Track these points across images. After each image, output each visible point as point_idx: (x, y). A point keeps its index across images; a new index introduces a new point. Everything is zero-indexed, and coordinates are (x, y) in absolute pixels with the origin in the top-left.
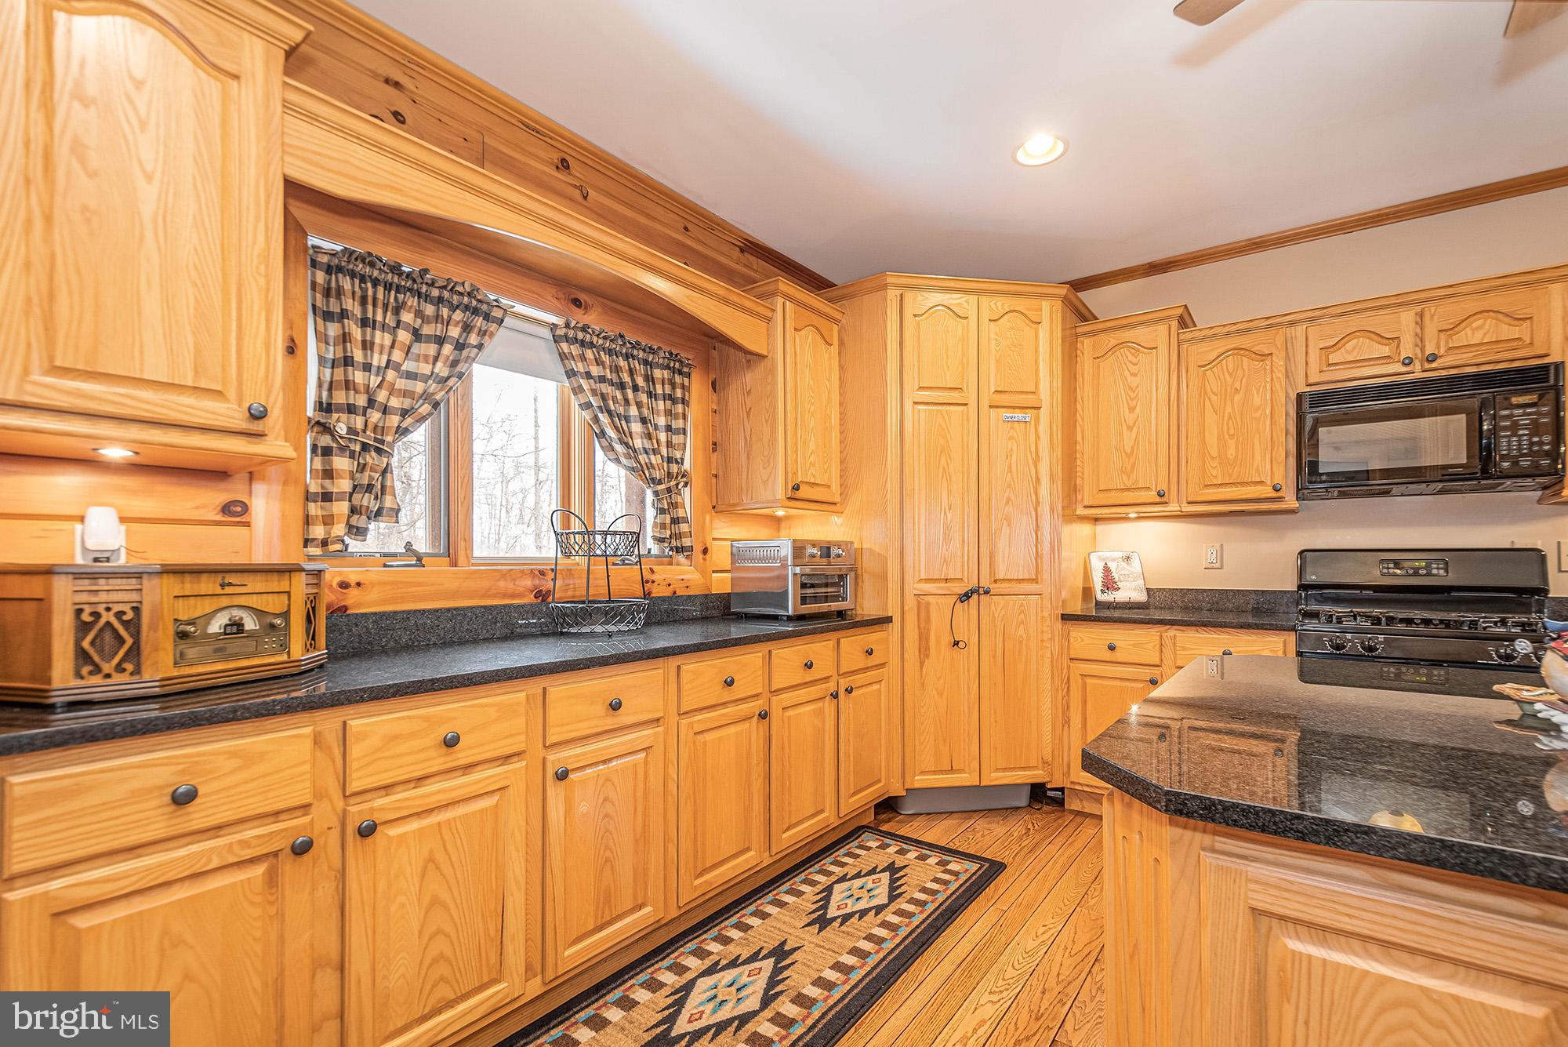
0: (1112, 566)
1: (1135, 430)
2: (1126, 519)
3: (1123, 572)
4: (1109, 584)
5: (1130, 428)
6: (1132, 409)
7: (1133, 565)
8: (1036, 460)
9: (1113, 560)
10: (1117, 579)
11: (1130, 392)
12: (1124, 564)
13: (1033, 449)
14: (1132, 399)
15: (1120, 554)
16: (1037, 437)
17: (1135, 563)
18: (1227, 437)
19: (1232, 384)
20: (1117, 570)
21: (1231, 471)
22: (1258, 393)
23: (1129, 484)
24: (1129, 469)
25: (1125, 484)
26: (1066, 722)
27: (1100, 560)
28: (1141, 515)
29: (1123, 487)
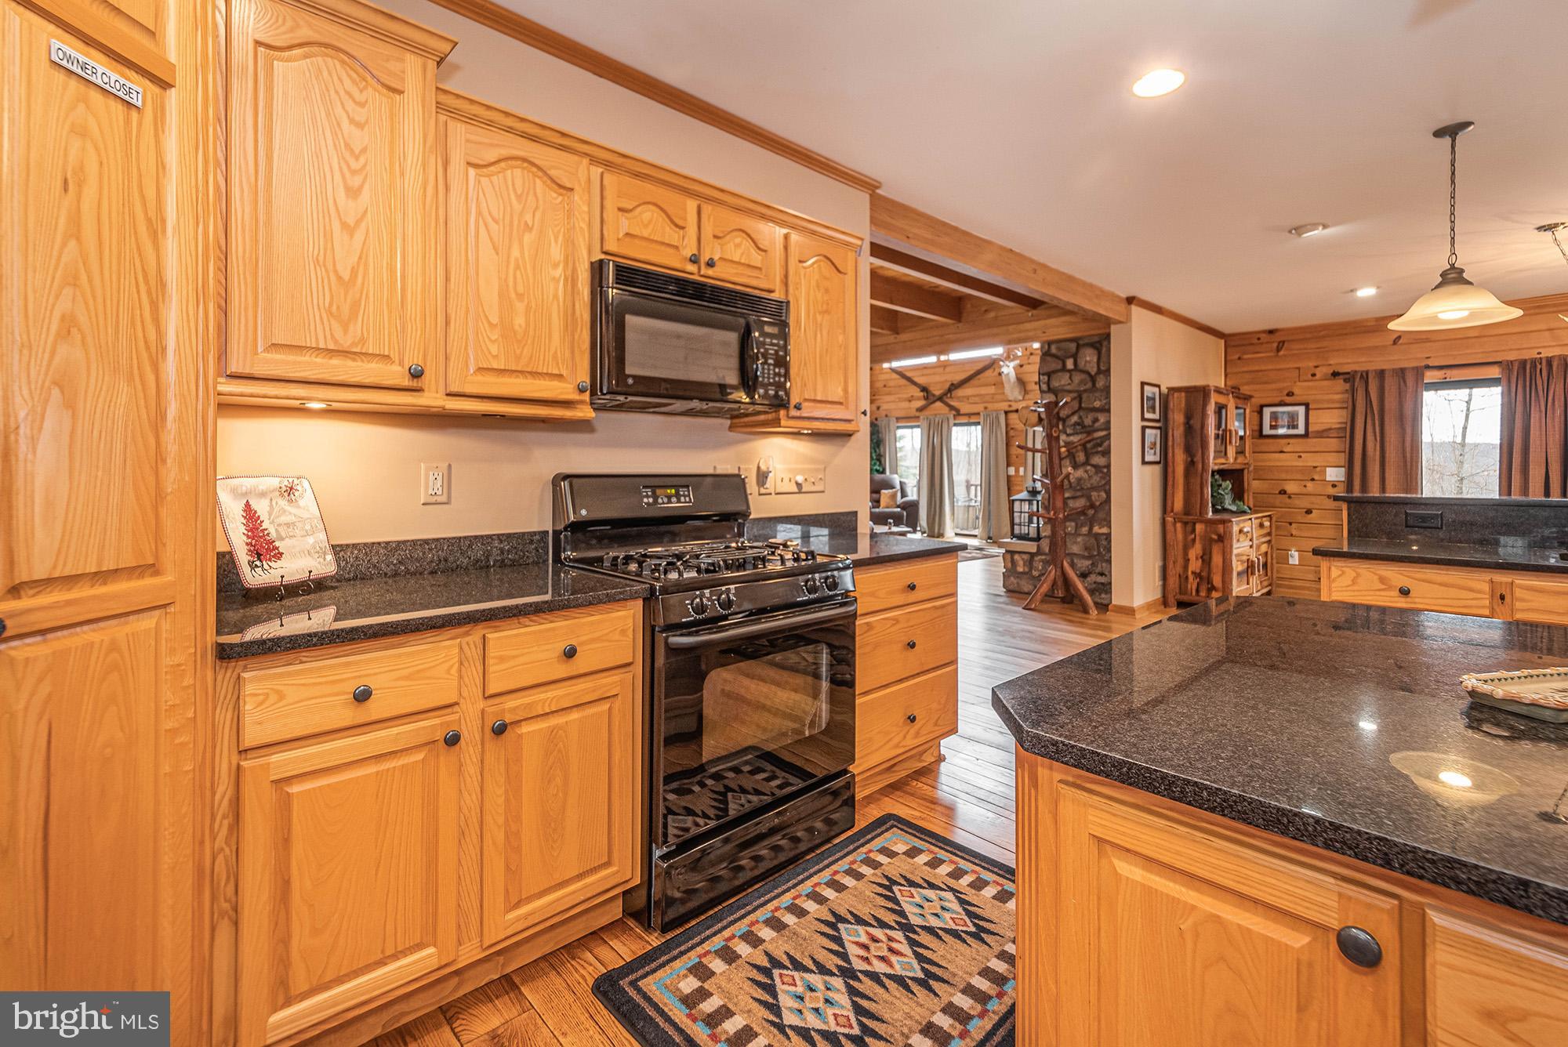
0: (261, 507)
1: (359, 236)
2: (301, 411)
3: (283, 519)
4: (263, 549)
5: (349, 229)
6: (353, 193)
7: (302, 503)
8: (156, 231)
9: (263, 494)
10: (273, 535)
11: (347, 155)
12: (283, 503)
13: (151, 193)
14: (354, 172)
15: (275, 482)
16: (161, 165)
17: (306, 500)
18: (513, 296)
19: (521, 214)
20: (270, 514)
21: (518, 352)
22: (556, 242)
23: (346, 342)
24: (346, 310)
25: (336, 342)
26: (222, 914)
27: (235, 493)
28: (335, 405)
29: (331, 346)
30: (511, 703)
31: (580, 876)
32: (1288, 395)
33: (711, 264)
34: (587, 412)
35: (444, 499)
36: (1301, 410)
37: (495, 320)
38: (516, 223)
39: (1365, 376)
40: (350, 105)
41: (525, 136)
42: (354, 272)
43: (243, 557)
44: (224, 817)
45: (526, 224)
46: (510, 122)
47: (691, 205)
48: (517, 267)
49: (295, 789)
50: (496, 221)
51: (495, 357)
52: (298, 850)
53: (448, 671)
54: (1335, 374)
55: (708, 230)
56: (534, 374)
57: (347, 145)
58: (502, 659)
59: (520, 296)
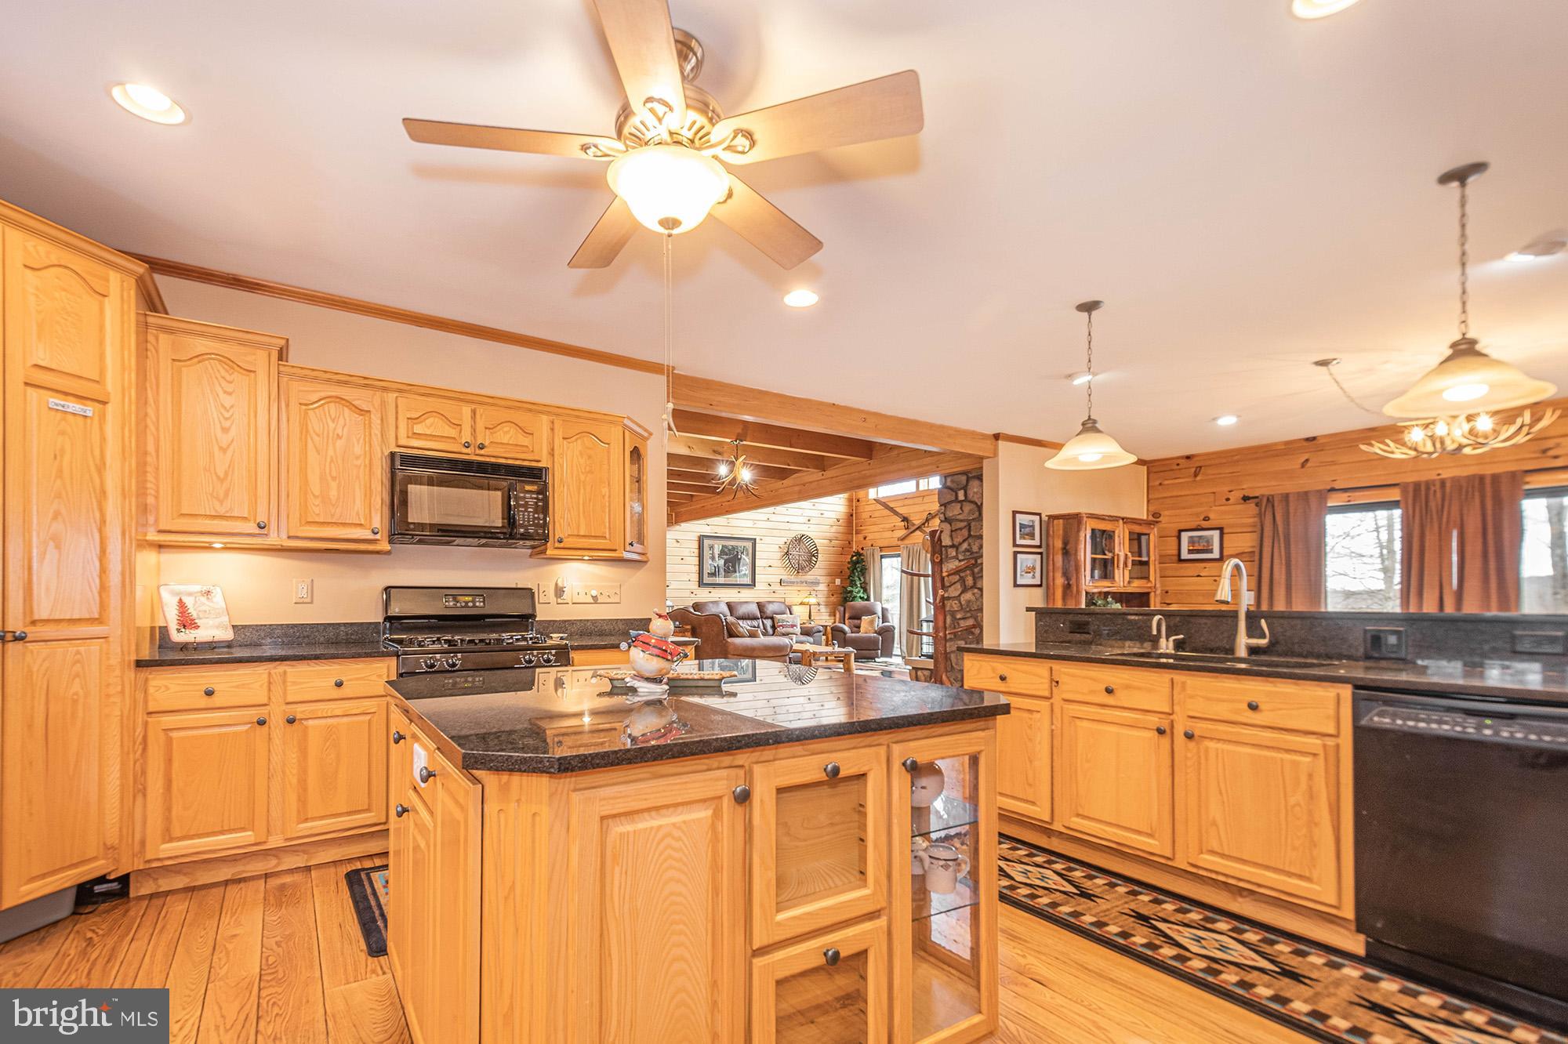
0: (189, 601)
1: (229, 453)
2: (209, 548)
3: (203, 608)
4: (186, 622)
5: (224, 450)
6: (225, 430)
7: (215, 600)
8: (101, 468)
9: (190, 594)
10: (195, 615)
11: (223, 411)
12: (203, 599)
13: (97, 452)
14: (227, 419)
15: (197, 588)
16: (103, 439)
17: (218, 598)
18: (329, 478)
19: (335, 429)
20: (194, 605)
21: (333, 511)
22: (358, 443)
23: (222, 511)
24: (222, 495)
25: (216, 511)
26: (139, 791)
27: (174, 593)
28: (229, 546)
29: (213, 513)
30: (300, 708)
31: (349, 813)
32: (1204, 520)
33: (482, 447)
34: (388, 547)
35: (309, 600)
36: (1216, 534)
37: (317, 494)
38: (331, 435)
39: (1270, 500)
40: (224, 384)
41: (339, 382)
42: (226, 473)
43: (173, 626)
44: (140, 744)
45: (338, 435)
46: (328, 376)
47: (467, 410)
48: (332, 461)
49: (174, 734)
50: (318, 435)
51: (318, 515)
52: (176, 765)
53: (261, 686)
54: (1246, 499)
55: (480, 425)
56: (344, 524)
57: (223, 406)
58: (294, 683)
59: (334, 479)
